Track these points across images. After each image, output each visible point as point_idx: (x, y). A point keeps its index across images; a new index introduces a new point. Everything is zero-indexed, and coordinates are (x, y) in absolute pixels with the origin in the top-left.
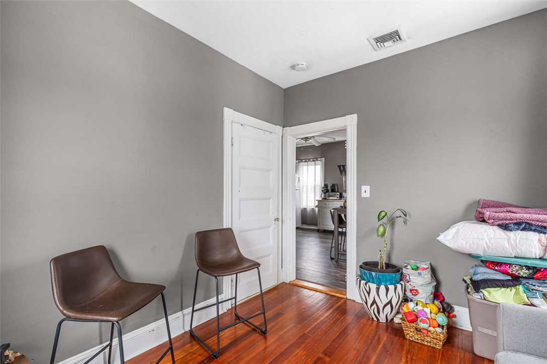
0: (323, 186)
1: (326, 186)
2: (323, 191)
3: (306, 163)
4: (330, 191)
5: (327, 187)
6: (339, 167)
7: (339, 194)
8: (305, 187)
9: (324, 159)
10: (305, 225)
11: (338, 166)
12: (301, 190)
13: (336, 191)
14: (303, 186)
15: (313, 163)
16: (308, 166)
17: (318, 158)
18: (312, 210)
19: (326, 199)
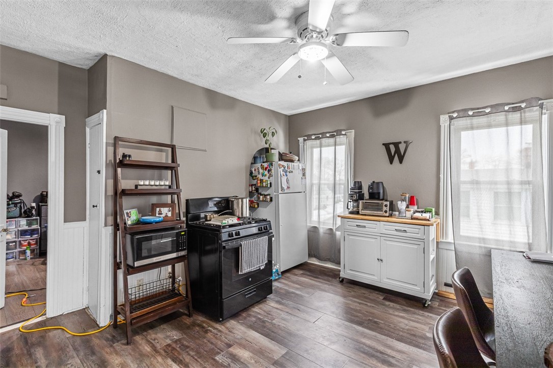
0: (351, 185)
1: (358, 186)
2: (351, 196)
3: (318, 142)
4: (367, 196)
5: (360, 187)
6: (387, 146)
7: (388, 203)
8: (315, 188)
9: (353, 131)
10: (314, 259)
11: (383, 144)
12: (307, 192)
13: (381, 197)
14: (312, 185)
15: (332, 140)
16: (321, 146)
17: (341, 130)
18: (328, 232)
19: (358, 213)
